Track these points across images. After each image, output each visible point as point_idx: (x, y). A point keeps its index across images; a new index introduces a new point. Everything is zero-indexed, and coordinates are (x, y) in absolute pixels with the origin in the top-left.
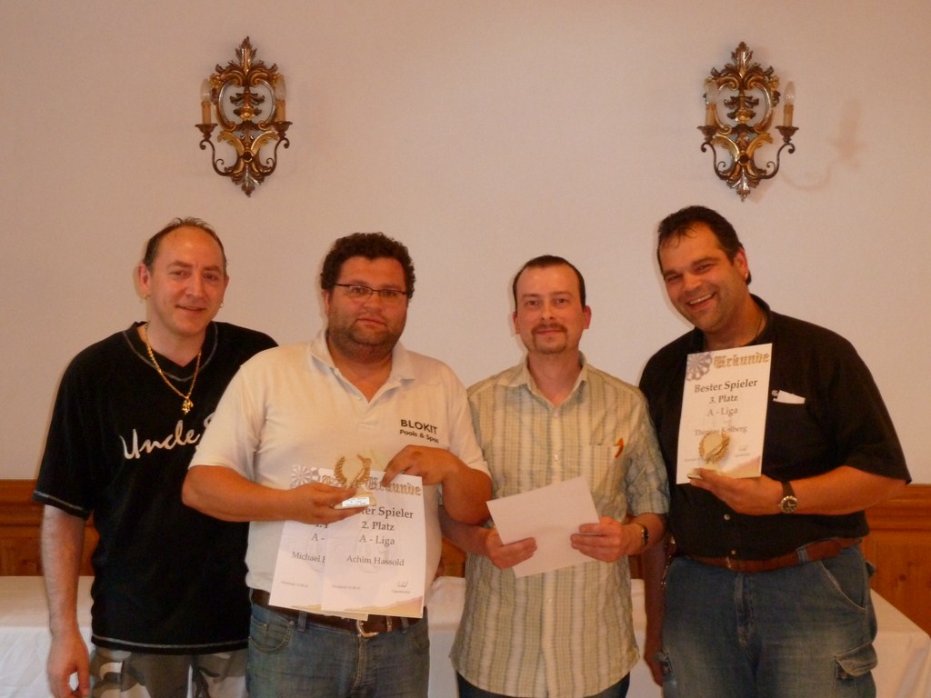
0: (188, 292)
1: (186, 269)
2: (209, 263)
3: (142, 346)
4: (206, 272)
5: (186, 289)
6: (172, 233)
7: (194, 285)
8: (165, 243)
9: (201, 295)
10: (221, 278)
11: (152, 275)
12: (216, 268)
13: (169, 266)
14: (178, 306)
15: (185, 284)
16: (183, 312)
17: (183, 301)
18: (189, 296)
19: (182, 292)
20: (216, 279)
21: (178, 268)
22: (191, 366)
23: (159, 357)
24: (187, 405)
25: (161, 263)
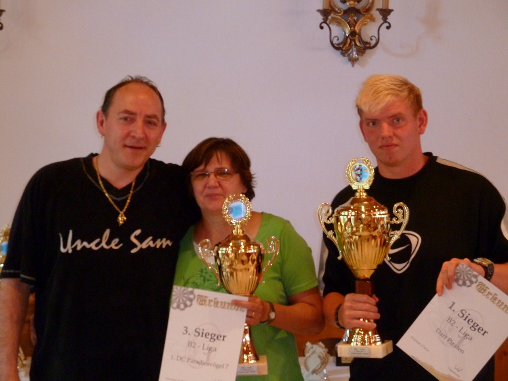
0: (133, 134)
1: (131, 116)
2: (150, 112)
3: (93, 172)
4: (147, 119)
5: (131, 131)
6: (123, 88)
7: (138, 129)
8: (118, 95)
9: (142, 136)
10: (160, 124)
11: (106, 119)
12: (155, 117)
13: (120, 113)
14: (125, 146)
15: (132, 127)
16: (129, 150)
17: (129, 142)
18: (133, 137)
19: (128, 135)
20: (155, 124)
21: (125, 115)
22: (127, 188)
23: (105, 181)
24: (121, 219)
25: (114, 110)
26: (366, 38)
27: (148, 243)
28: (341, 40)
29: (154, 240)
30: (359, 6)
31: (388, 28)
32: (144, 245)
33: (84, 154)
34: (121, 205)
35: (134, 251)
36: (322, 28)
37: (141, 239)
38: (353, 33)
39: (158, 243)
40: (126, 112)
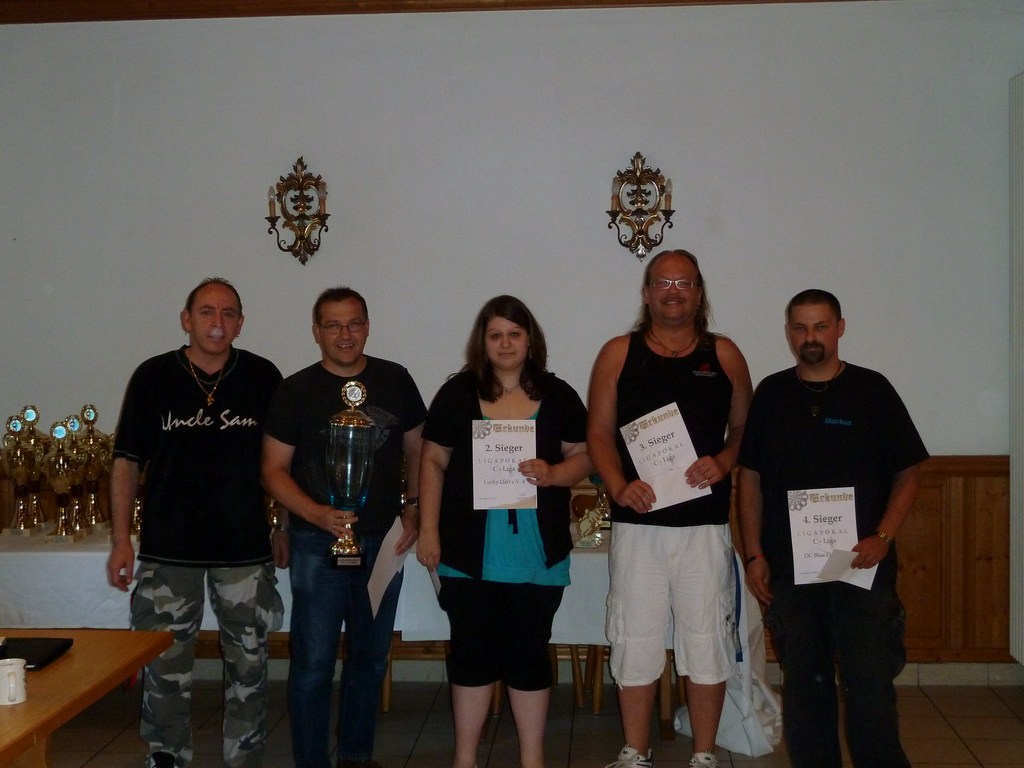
1: (211, 310)
2: (226, 306)
3: (186, 361)
4: (225, 311)
10: (236, 316)
12: (232, 309)
13: (201, 309)
20: (232, 317)
22: (216, 375)
23: (196, 368)
24: (210, 400)
25: (196, 307)
26: (652, 237)
27: (235, 421)
28: (629, 238)
29: (241, 419)
30: (645, 207)
31: (670, 227)
32: (232, 423)
33: (177, 347)
34: (209, 389)
35: (223, 428)
36: (610, 227)
37: (229, 417)
38: (641, 232)
39: (245, 421)
40: (206, 306)
